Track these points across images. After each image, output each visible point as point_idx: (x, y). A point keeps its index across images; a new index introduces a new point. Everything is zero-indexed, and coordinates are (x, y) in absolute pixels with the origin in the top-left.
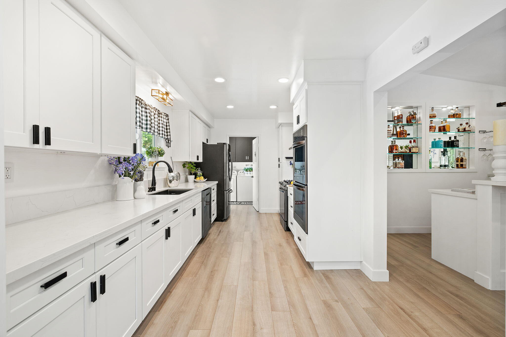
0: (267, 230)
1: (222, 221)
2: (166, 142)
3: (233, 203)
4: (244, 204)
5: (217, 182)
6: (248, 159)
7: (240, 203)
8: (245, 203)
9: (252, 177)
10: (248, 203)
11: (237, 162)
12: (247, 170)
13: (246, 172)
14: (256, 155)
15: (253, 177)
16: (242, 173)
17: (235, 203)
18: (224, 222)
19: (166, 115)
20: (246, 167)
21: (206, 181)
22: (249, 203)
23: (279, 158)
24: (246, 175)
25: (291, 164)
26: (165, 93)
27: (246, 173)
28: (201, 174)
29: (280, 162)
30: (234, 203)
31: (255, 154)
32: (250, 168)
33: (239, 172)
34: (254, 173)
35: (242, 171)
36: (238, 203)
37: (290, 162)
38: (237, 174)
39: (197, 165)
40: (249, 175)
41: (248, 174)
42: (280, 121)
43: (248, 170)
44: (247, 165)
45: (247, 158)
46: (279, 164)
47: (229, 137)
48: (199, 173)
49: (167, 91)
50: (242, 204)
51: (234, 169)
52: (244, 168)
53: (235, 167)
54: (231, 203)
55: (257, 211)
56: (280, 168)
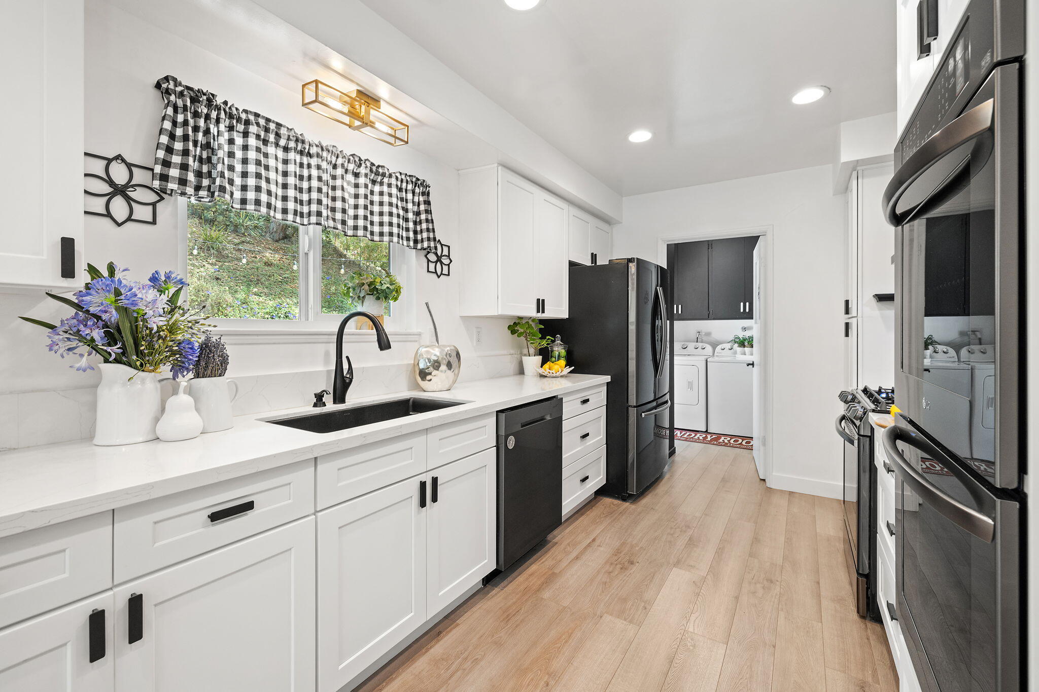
0: (771, 582)
1: (624, 499)
2: (429, 261)
3: (693, 435)
4: (726, 445)
5: (608, 378)
6: (747, 310)
7: (716, 439)
8: (732, 441)
9: (748, 365)
10: (740, 441)
11: (714, 319)
12: (742, 344)
13: (739, 350)
15: (753, 364)
16: (727, 352)
17: (701, 438)
18: (628, 504)
19: (414, 180)
20: (741, 334)
21: (571, 372)
22: (744, 443)
23: (847, 302)
24: (738, 357)
26: (354, 95)
27: (738, 352)
28: (563, 353)
29: (850, 316)
30: (698, 435)
33: (718, 348)
34: (755, 352)
35: (728, 346)
36: (709, 439)
38: (713, 352)
39: (549, 328)
40: (748, 358)
42: (847, 156)
43: (746, 344)
44: (744, 329)
45: (744, 307)
46: (847, 325)
47: (667, 245)
48: (559, 349)
49: (360, 88)
50: (719, 444)
51: (705, 338)
52: (732, 338)
53: (708, 334)
54: (688, 434)
55: (759, 480)
56: (848, 336)
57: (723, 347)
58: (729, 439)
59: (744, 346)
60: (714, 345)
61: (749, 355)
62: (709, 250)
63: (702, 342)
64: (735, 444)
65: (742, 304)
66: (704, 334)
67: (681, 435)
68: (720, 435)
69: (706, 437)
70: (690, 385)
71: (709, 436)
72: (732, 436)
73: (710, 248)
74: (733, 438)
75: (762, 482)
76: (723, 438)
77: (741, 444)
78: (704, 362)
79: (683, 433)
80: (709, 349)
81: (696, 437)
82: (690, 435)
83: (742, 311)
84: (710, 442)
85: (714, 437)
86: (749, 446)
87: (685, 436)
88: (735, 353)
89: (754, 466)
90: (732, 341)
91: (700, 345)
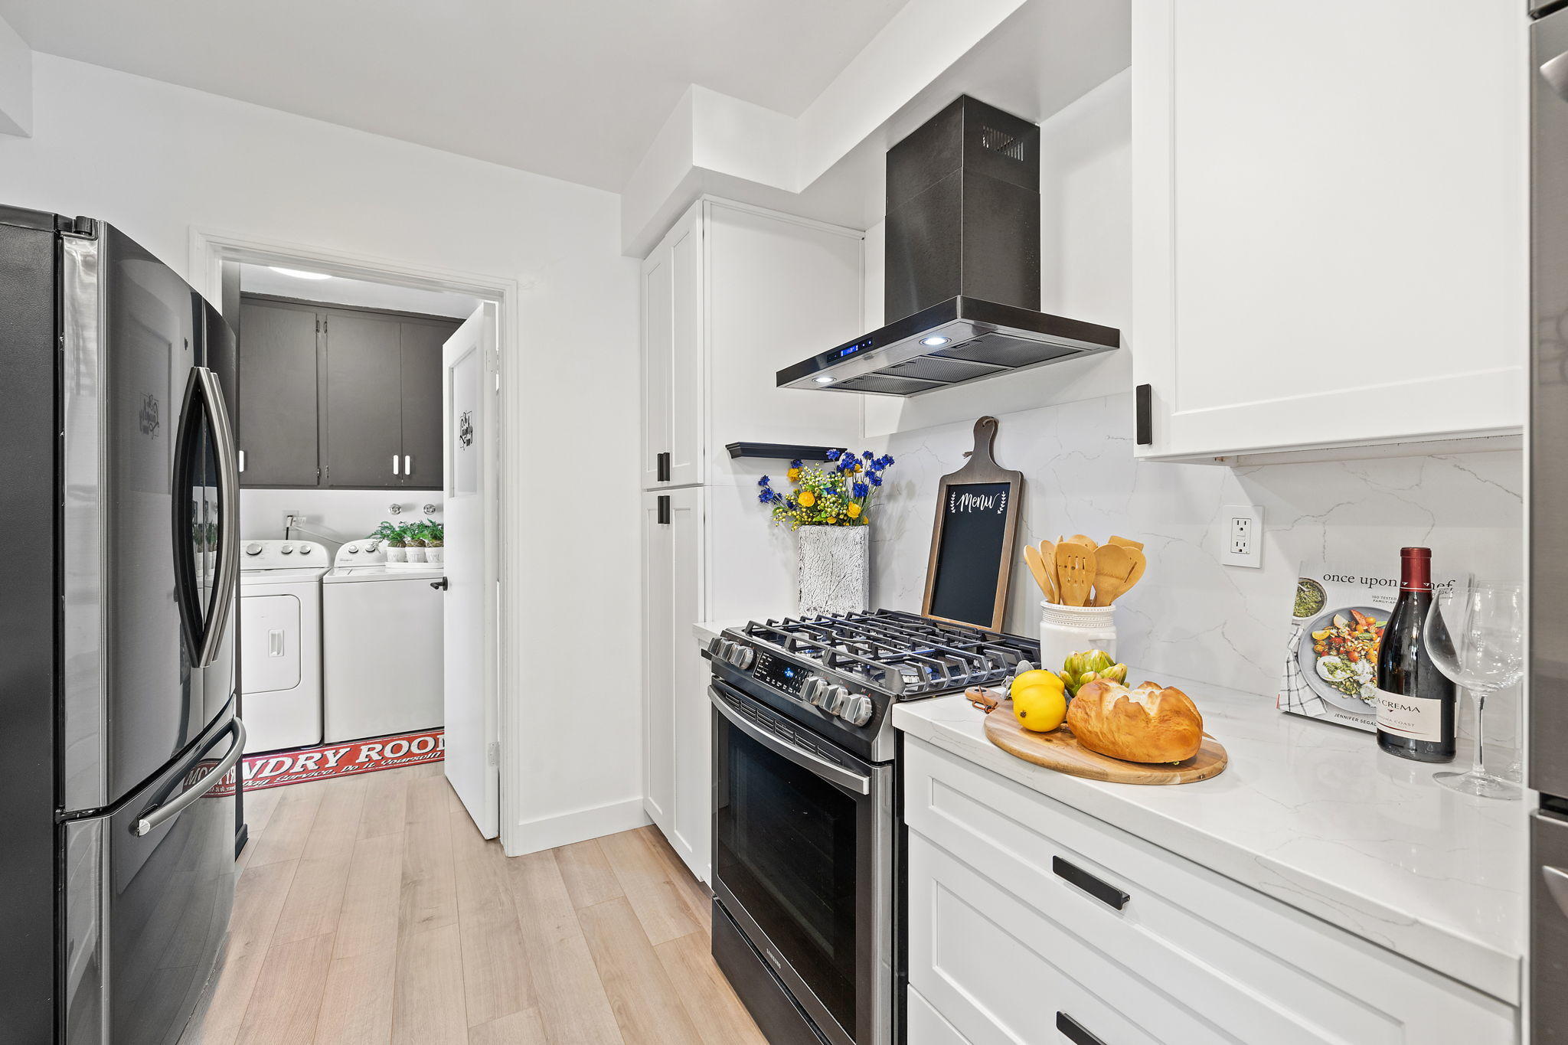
3: (288, 762)
4: (377, 766)
6: (407, 472)
7: (350, 758)
8: (387, 753)
9: (436, 586)
10: (405, 746)
11: (332, 487)
12: (398, 540)
13: (393, 552)
14: (476, 436)
15: (445, 584)
16: (363, 558)
17: (311, 765)
20: (396, 522)
22: (414, 749)
23: (664, 457)
24: (394, 568)
25: (767, 496)
27: (389, 557)
29: (669, 484)
30: (302, 758)
31: (467, 432)
32: (422, 527)
33: (343, 551)
34: (452, 559)
35: (366, 544)
36: (332, 762)
37: (764, 481)
38: (332, 560)
40: (414, 567)
41: (412, 563)
43: (408, 539)
44: (397, 509)
45: (401, 464)
46: (663, 492)
50: (362, 769)
51: (305, 530)
52: (376, 527)
53: (315, 520)
54: (273, 762)
55: (482, 843)
56: (668, 522)
57: (353, 549)
58: (379, 747)
59: (404, 545)
60: (333, 545)
61: (415, 561)
62: (319, 334)
63: (299, 538)
64: (398, 758)
65: (396, 458)
66: (305, 518)
67: (255, 770)
68: (355, 746)
69: (324, 760)
70: (277, 642)
71: (329, 754)
72: (384, 739)
73: (322, 330)
74: (389, 742)
75: (492, 846)
76: (365, 749)
77: (409, 753)
78: (315, 586)
79: (259, 763)
80: (320, 553)
81: (297, 768)
82: (280, 765)
83: (396, 471)
84: (338, 771)
85: (342, 751)
86: (427, 753)
87: (267, 773)
88: (384, 558)
89: (459, 808)
90: (375, 534)
91: (295, 545)
